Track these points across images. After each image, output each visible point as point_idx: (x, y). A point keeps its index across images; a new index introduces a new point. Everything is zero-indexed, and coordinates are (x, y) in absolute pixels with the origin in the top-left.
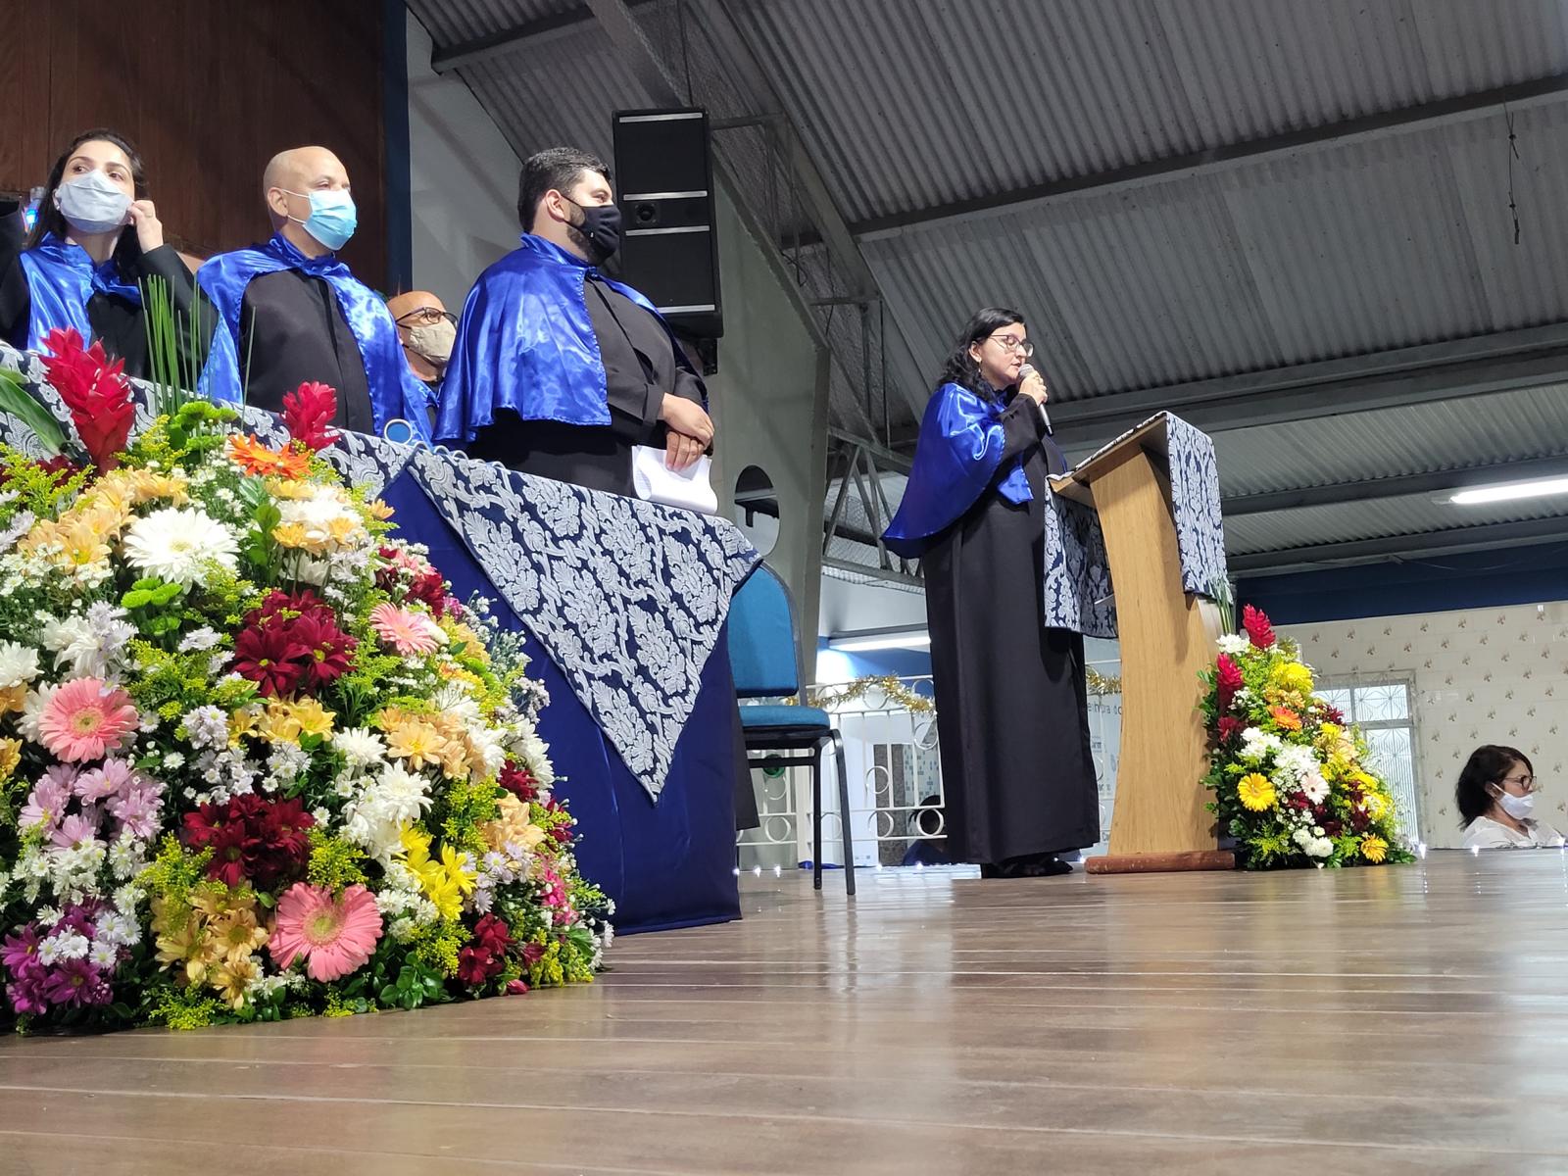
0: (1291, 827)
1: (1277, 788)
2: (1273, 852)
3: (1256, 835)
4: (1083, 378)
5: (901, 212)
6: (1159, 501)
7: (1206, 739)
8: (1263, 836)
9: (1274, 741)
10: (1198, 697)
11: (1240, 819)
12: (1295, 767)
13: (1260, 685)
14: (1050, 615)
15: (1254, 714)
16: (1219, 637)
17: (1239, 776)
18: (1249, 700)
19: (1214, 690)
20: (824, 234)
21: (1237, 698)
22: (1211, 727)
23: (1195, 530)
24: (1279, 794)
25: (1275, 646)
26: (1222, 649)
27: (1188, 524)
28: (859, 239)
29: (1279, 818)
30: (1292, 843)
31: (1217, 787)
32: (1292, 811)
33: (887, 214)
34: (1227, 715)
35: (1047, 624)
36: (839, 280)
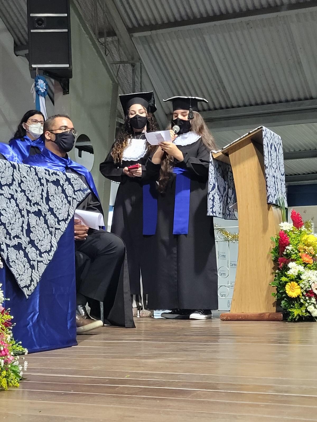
0: (307, 305)
1: (302, 288)
2: (299, 315)
3: (292, 307)
4: (226, 99)
5: (151, 24)
6: (258, 164)
7: (273, 265)
8: (295, 308)
9: (301, 268)
10: (270, 248)
11: (286, 301)
12: (309, 279)
13: (297, 244)
14: (210, 210)
15: (294, 257)
16: (280, 223)
17: (286, 282)
18: (292, 250)
19: (277, 246)
20: (117, 32)
21: (287, 250)
22: (275, 261)
23: (274, 176)
24: (302, 291)
25: (304, 227)
26: (281, 228)
27: (271, 174)
28: (132, 36)
29: (302, 301)
30: (307, 311)
31: (277, 287)
32: (307, 298)
33: (145, 25)
34: (282, 257)
35: (208, 214)
36: (123, 53)
